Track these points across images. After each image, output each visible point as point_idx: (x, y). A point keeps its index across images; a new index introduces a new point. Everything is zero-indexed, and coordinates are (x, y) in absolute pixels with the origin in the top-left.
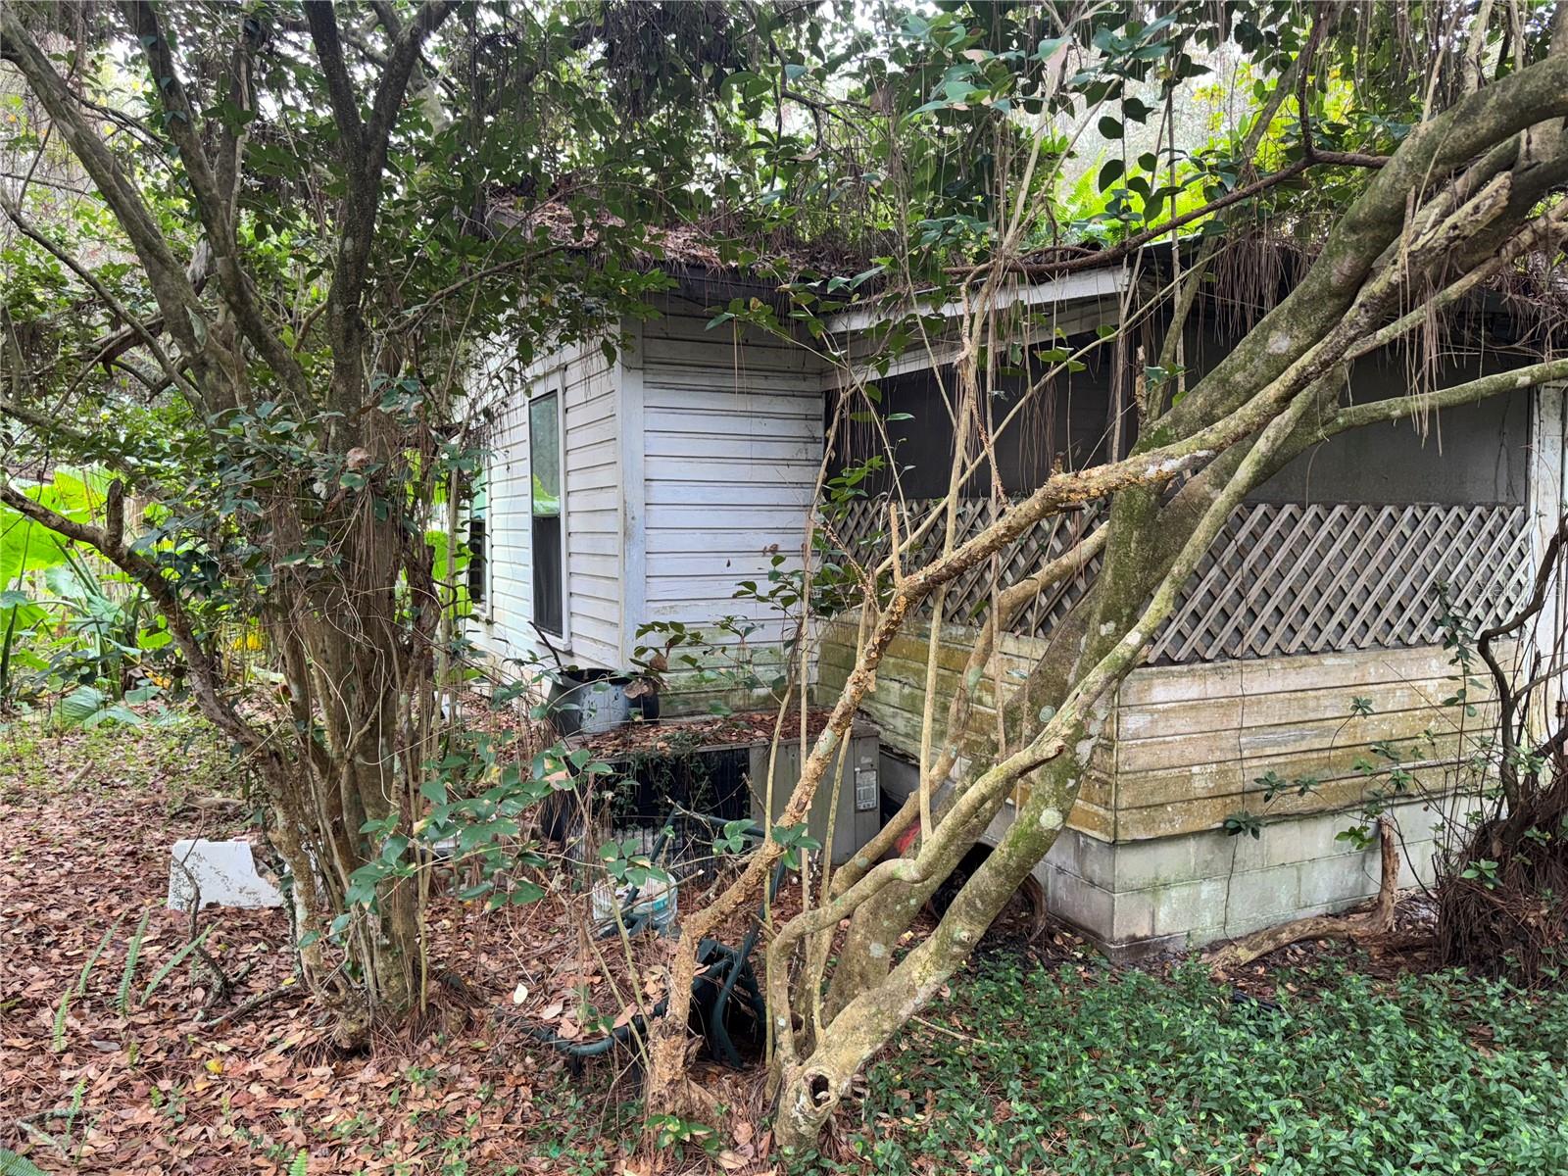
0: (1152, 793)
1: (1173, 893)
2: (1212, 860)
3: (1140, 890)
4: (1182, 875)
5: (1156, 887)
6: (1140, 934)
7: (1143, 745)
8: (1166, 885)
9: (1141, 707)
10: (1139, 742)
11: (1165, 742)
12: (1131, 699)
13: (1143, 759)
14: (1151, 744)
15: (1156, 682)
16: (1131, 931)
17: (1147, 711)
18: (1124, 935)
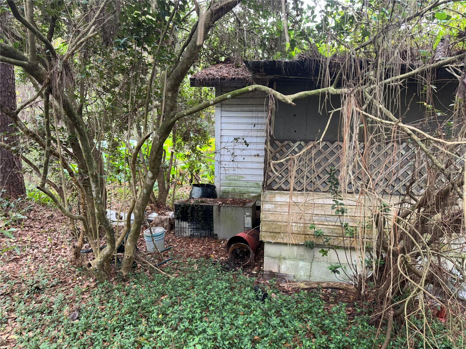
0: (275, 229)
1: (287, 262)
2: (304, 255)
3: (274, 258)
4: (291, 257)
5: (280, 258)
6: (274, 271)
7: (272, 214)
8: (284, 258)
9: (271, 202)
10: (270, 213)
11: (280, 214)
12: (267, 199)
13: (271, 218)
14: (275, 214)
15: (277, 195)
16: (271, 269)
17: (273, 204)
18: (268, 270)
